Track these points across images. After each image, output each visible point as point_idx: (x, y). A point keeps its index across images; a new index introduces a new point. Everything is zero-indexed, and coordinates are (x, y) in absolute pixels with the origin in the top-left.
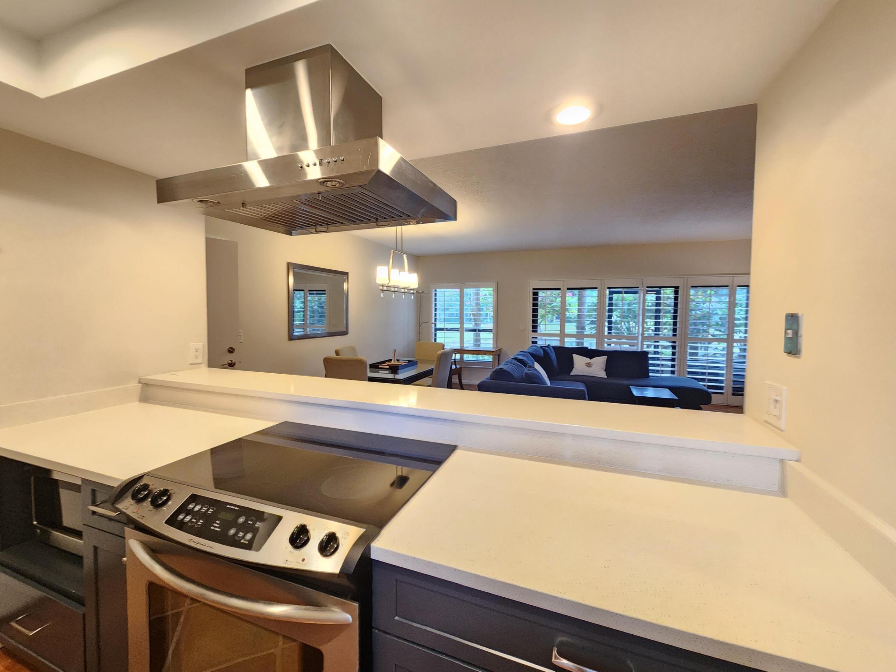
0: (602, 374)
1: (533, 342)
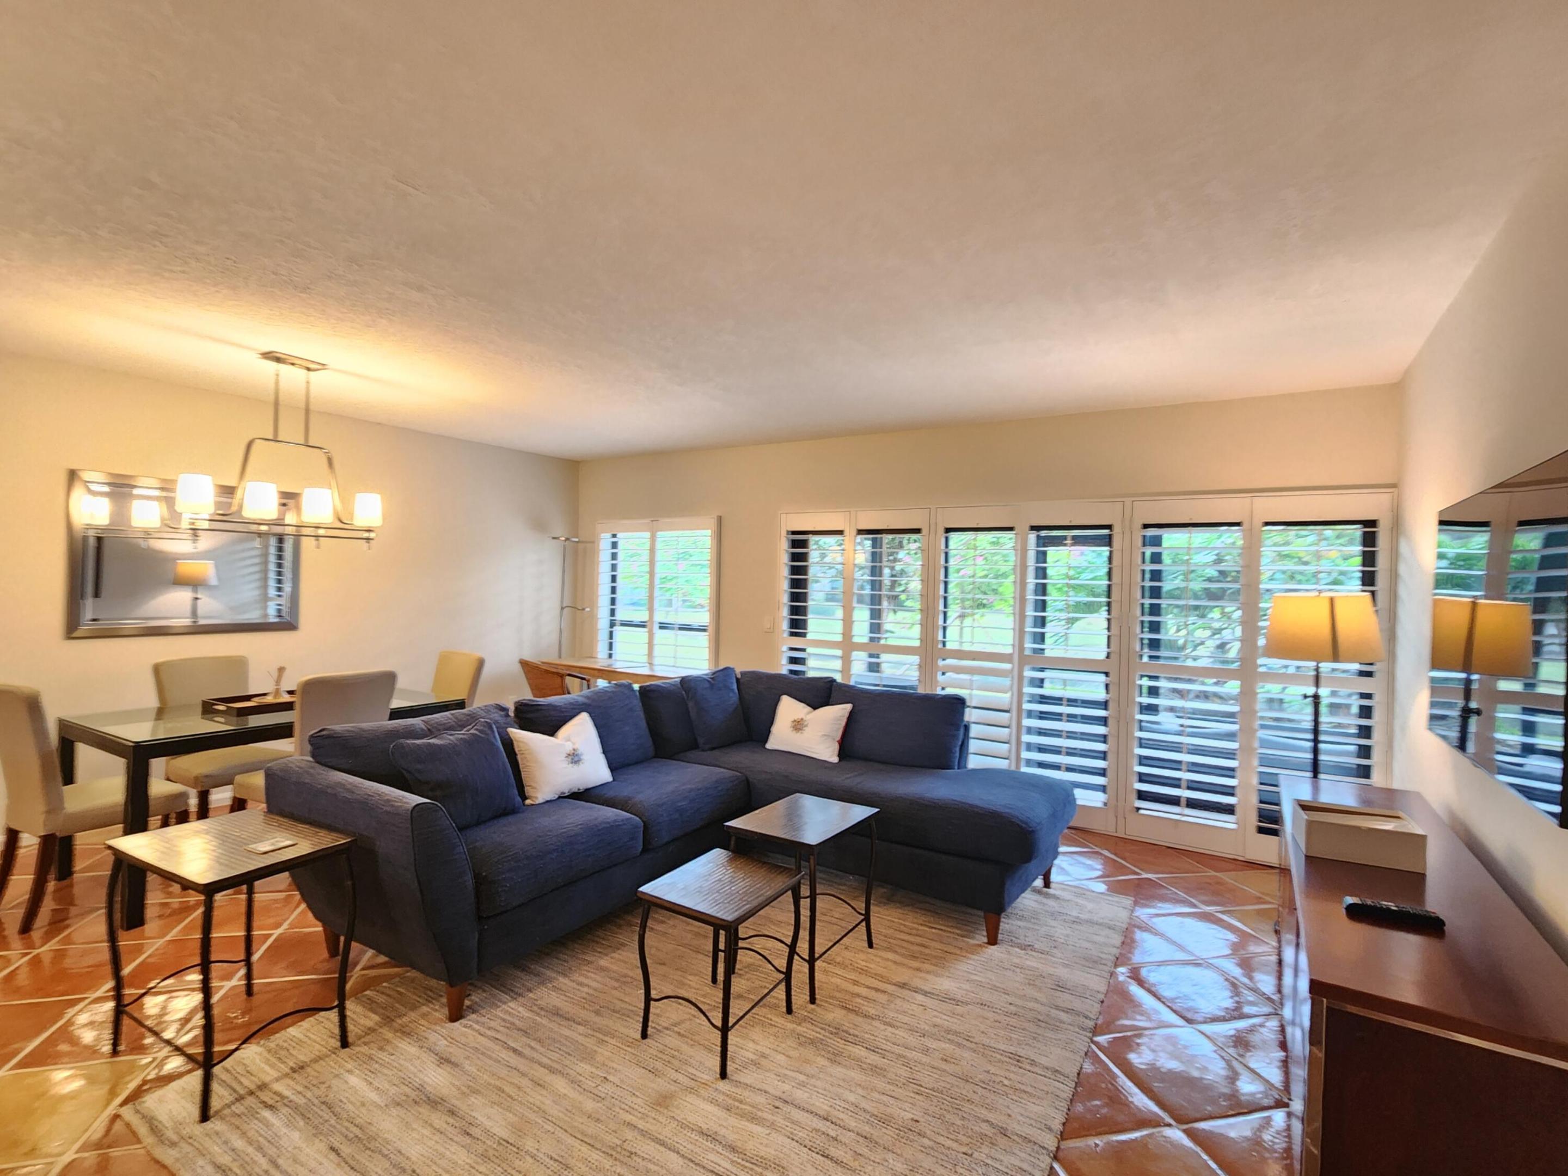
0: (828, 752)
1: (793, 660)
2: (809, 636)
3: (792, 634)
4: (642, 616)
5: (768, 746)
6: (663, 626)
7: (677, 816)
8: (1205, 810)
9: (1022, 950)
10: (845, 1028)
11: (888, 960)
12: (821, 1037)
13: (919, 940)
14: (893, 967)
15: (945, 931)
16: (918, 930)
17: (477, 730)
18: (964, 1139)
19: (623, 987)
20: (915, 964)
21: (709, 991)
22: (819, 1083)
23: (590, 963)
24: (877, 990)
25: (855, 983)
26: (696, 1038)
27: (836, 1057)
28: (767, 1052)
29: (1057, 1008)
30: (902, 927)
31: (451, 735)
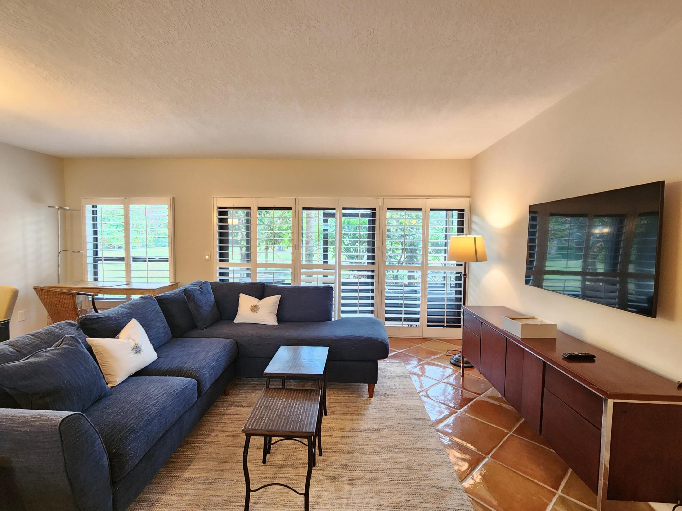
0: (272, 321)
1: (221, 274)
2: (230, 261)
3: (221, 261)
4: (121, 254)
5: (235, 321)
6: (135, 260)
7: (212, 372)
8: (396, 321)
9: (384, 396)
10: (345, 463)
11: (337, 419)
12: (337, 473)
13: (342, 404)
14: (342, 422)
15: (350, 397)
16: (338, 399)
17: (64, 344)
18: (431, 500)
19: (211, 486)
20: (349, 417)
21: (264, 469)
22: (356, 501)
23: (177, 478)
24: (344, 437)
25: (332, 436)
26: (276, 501)
27: (352, 482)
28: (319, 493)
29: (415, 419)
30: (331, 400)
31: (46, 352)
